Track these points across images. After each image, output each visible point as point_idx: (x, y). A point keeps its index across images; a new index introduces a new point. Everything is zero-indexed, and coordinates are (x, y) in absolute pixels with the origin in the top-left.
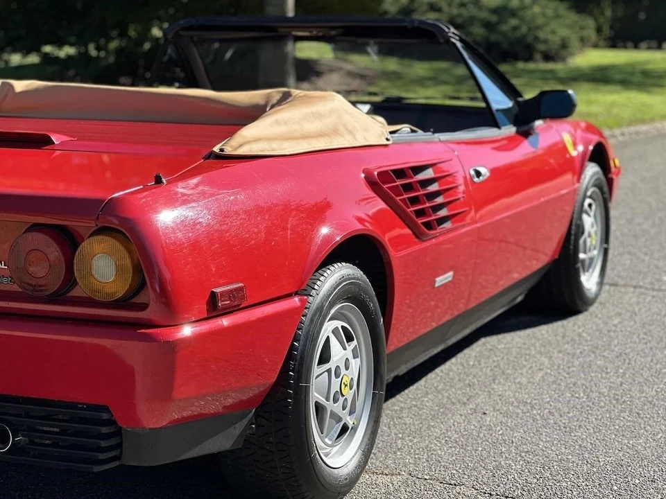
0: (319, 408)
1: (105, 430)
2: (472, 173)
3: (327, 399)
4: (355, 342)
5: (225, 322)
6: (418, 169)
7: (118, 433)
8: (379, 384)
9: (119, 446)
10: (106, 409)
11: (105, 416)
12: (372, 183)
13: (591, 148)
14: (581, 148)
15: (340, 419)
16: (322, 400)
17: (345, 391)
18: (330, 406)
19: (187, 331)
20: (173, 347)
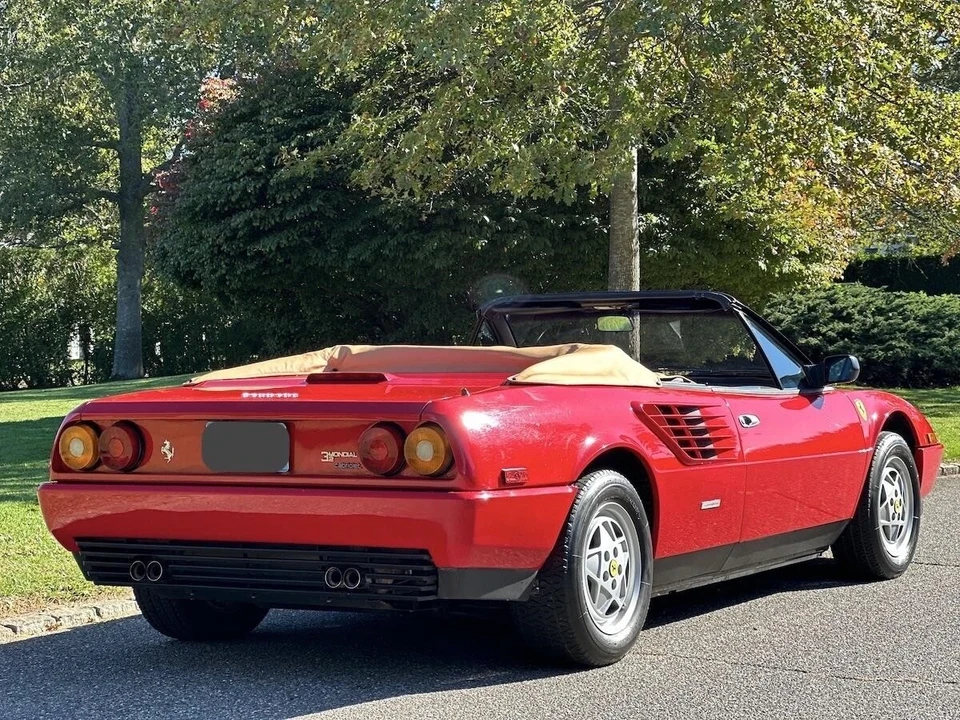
0: (591, 583)
1: (426, 568)
2: (742, 419)
3: (598, 576)
4: (623, 538)
5: (512, 494)
6: (685, 409)
7: (435, 572)
8: (646, 577)
9: (436, 583)
10: (425, 552)
11: (426, 557)
12: (638, 412)
13: (887, 415)
14: (875, 417)
15: (610, 596)
16: (594, 577)
17: (615, 573)
18: (600, 581)
19: (485, 496)
20: (474, 504)
